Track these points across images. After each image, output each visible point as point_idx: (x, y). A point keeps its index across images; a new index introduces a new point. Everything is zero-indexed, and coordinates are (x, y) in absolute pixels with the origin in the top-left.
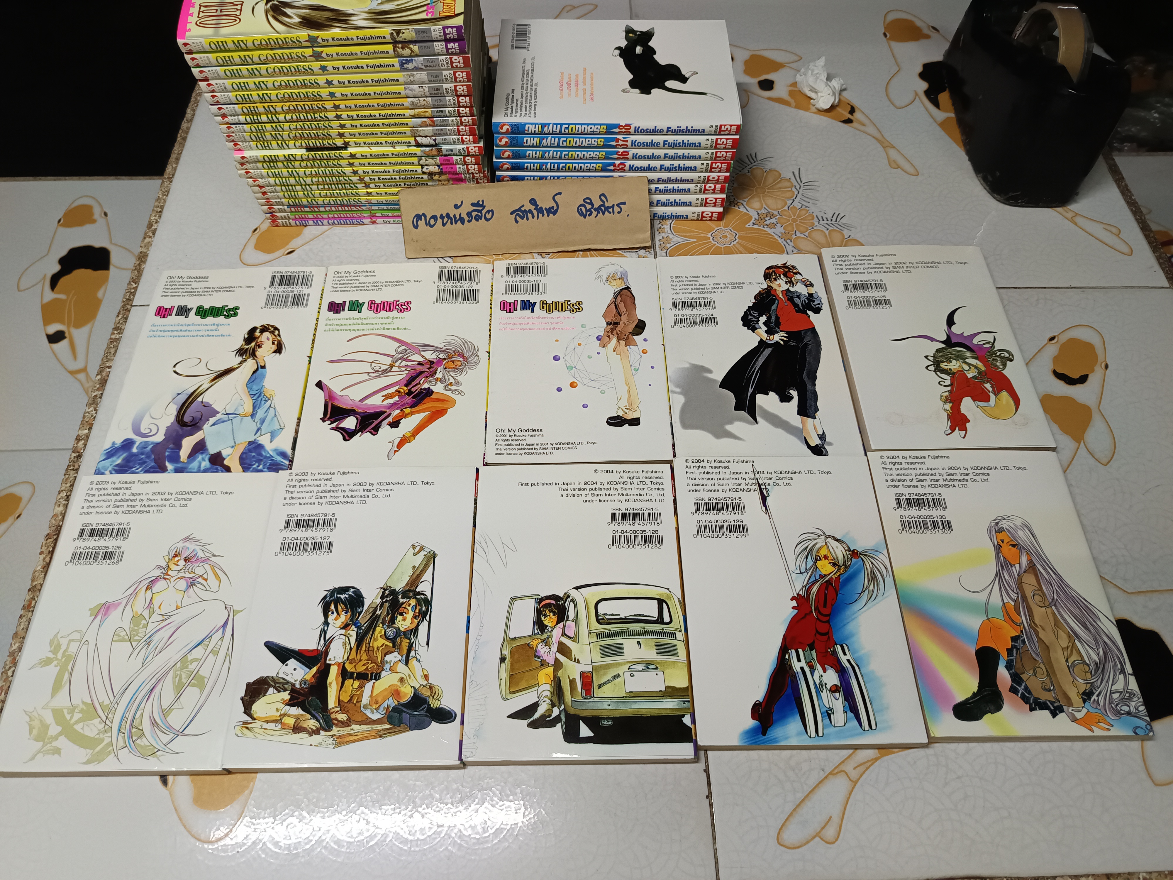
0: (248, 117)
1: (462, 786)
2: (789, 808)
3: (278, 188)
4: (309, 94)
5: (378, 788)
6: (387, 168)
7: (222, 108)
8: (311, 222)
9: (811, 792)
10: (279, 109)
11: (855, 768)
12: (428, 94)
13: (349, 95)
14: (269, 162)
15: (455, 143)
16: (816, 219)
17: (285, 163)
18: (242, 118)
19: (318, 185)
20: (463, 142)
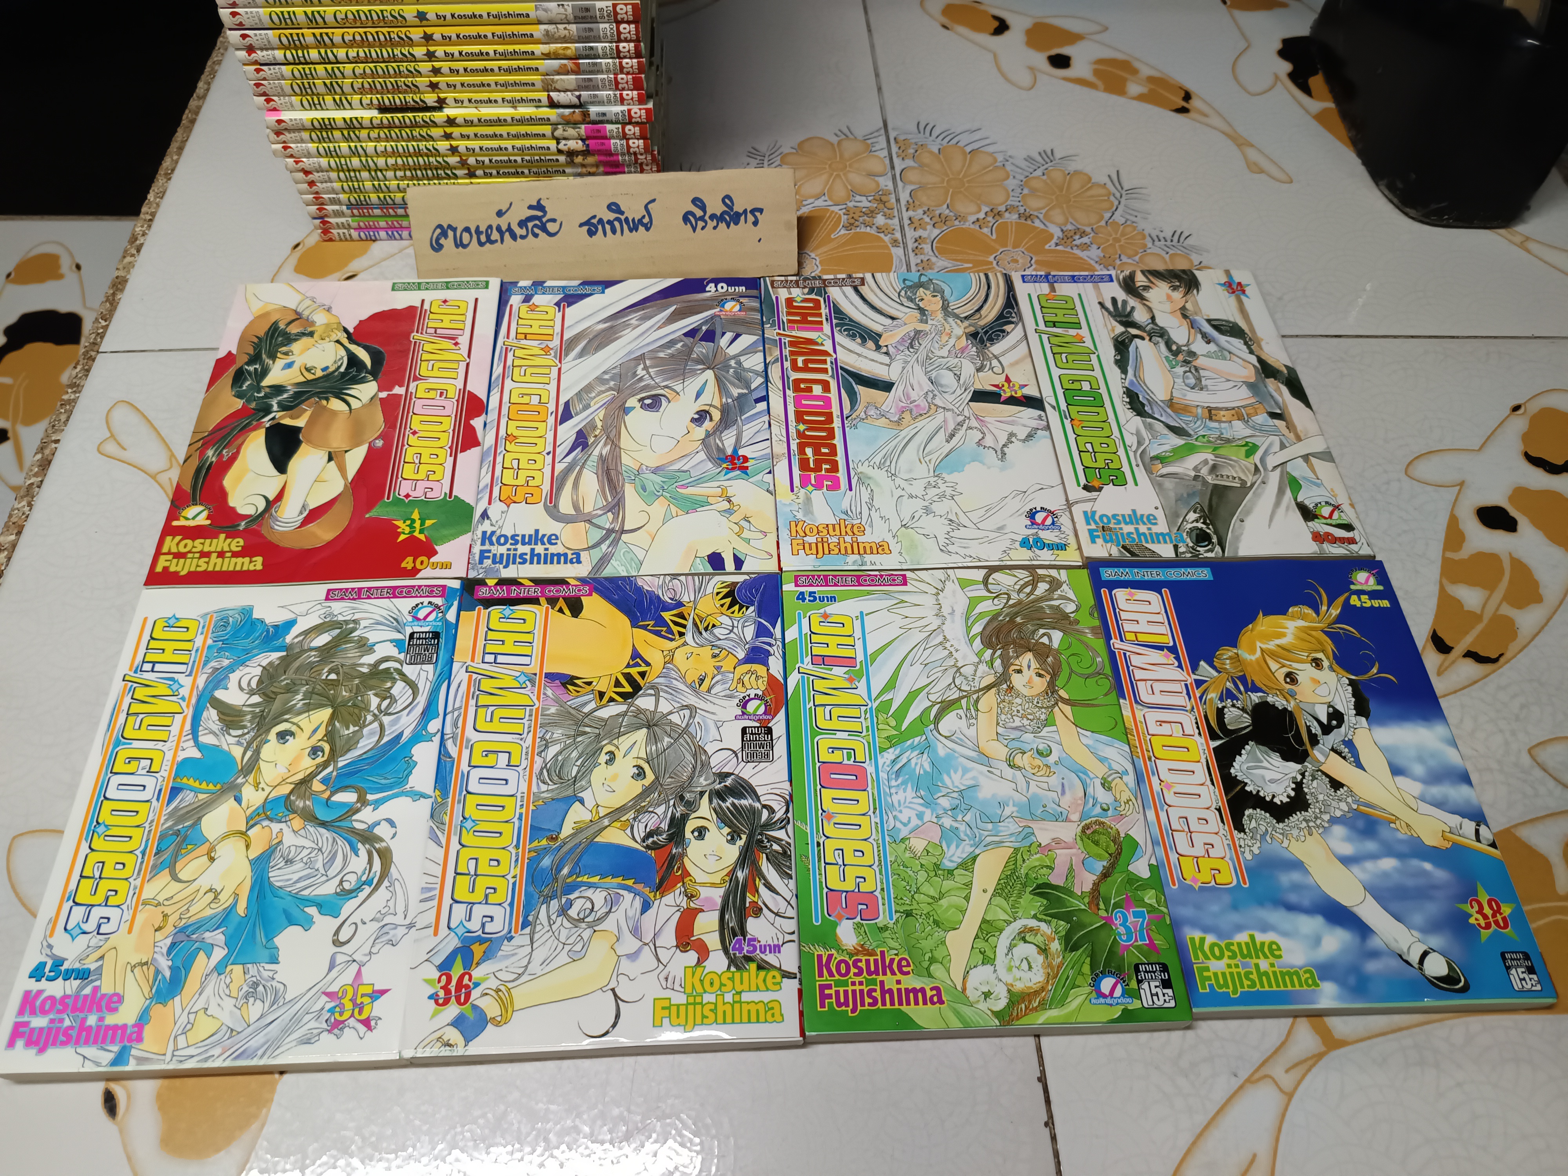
0: (288, 53)
1: (629, 1111)
3: (334, 175)
4: (385, 14)
5: (484, 1116)
6: (504, 143)
7: (248, 36)
8: (383, 234)
9: (1218, 1113)
10: (337, 39)
11: (1287, 1071)
12: (570, 18)
13: (449, 17)
14: (321, 129)
15: (609, 102)
16: (1149, 239)
17: (345, 133)
18: (279, 54)
19: (395, 170)
20: (622, 101)
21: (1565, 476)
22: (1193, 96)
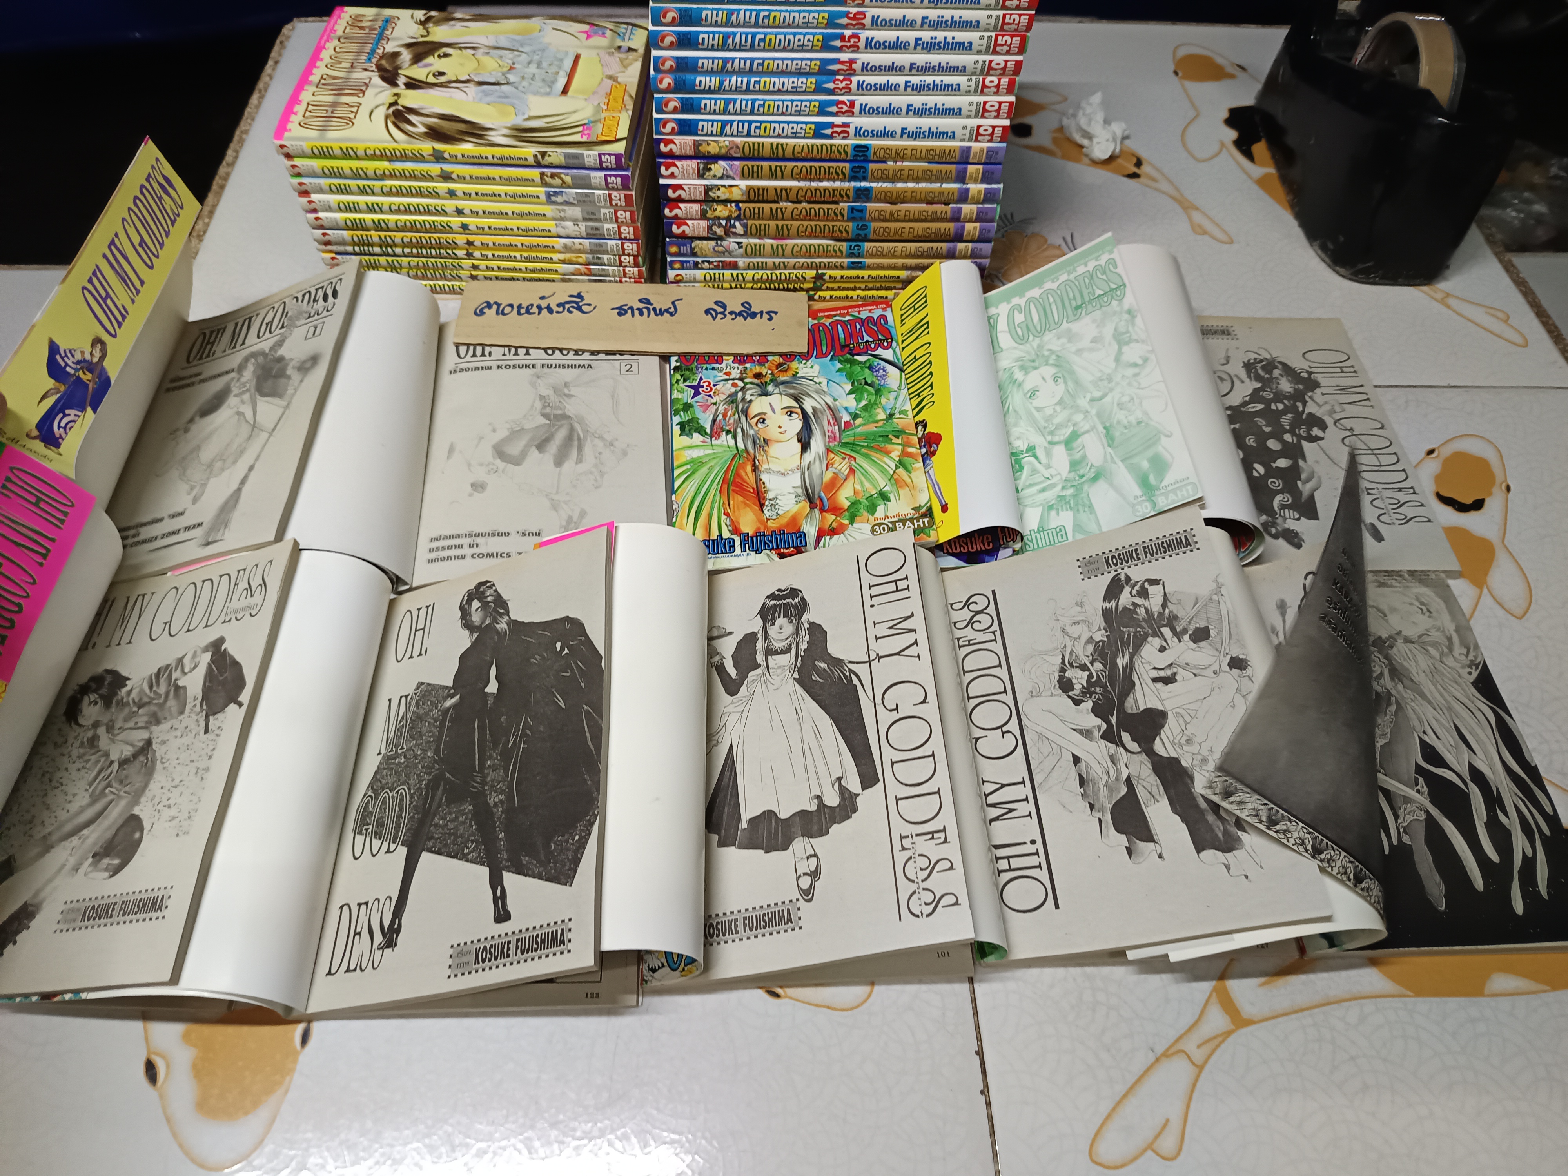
9: (1136, 1083)
21: (1473, 515)
22: (1144, 162)
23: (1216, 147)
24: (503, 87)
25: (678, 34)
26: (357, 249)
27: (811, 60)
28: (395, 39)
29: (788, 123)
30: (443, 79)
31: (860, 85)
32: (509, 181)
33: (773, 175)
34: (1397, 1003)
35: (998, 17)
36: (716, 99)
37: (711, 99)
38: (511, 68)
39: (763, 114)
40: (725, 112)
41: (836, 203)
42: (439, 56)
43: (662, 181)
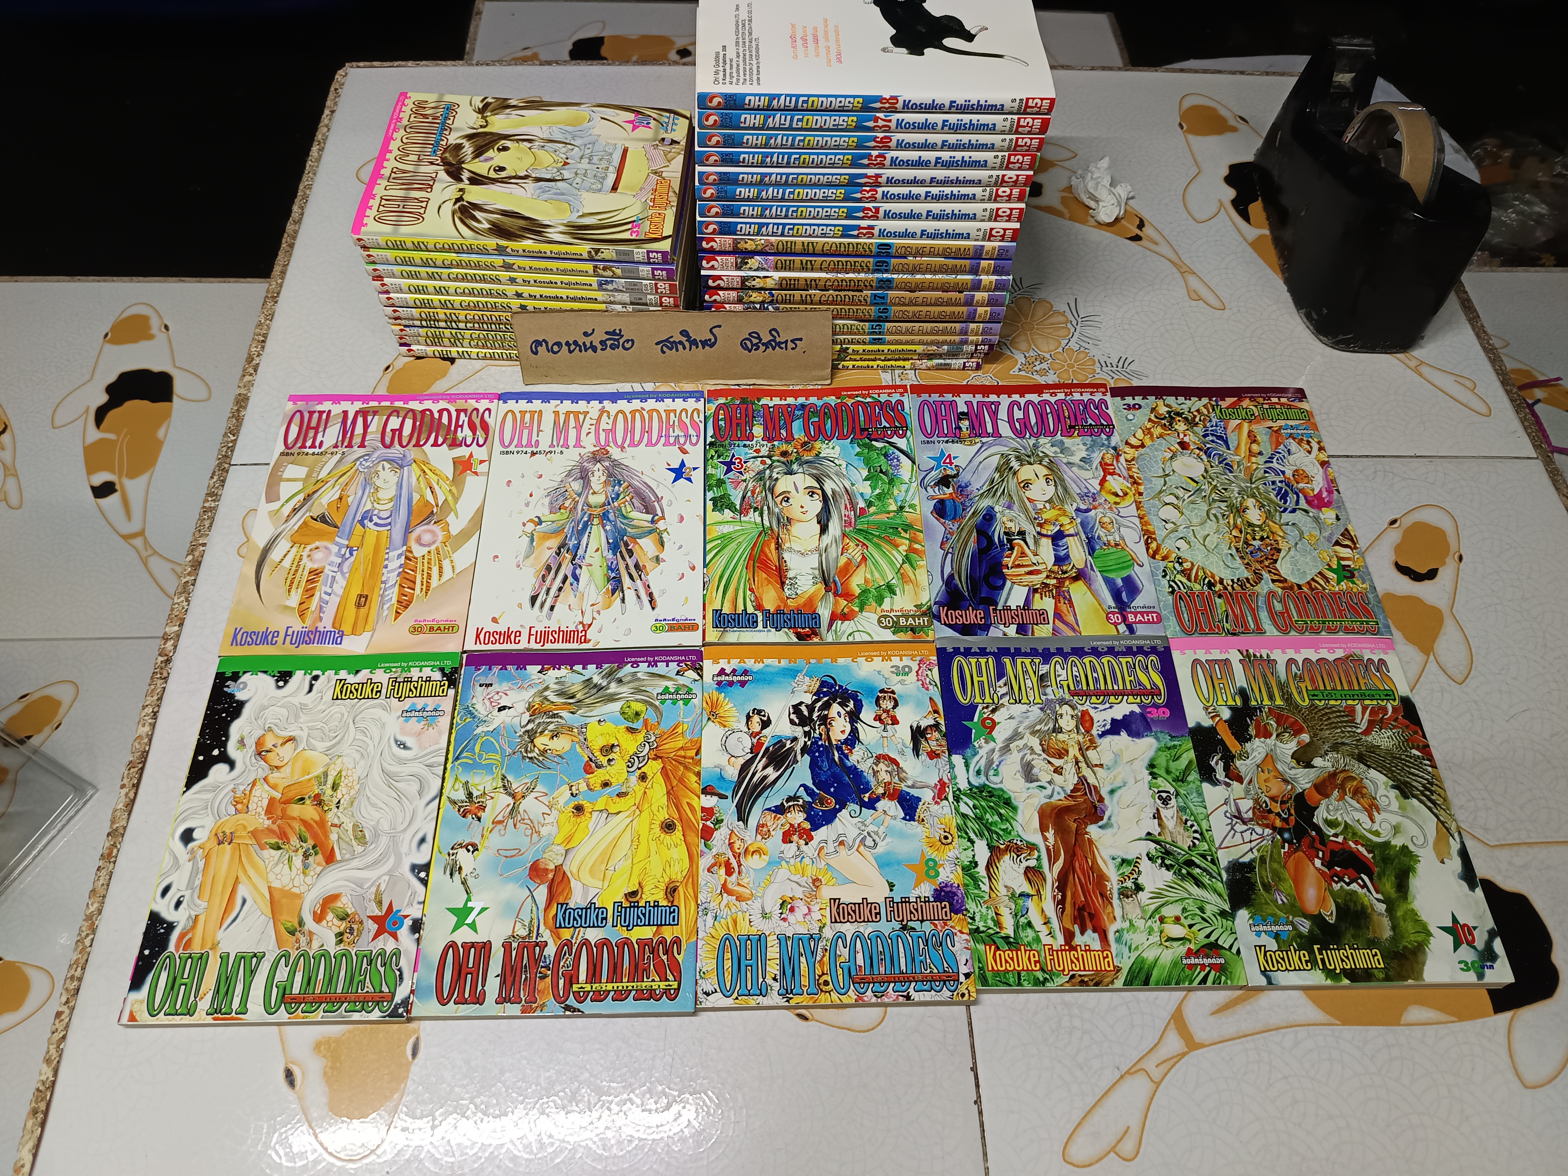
2: (1077, 1116)
9: (1103, 1096)
11: (1157, 1066)
16: (1098, 364)
21: (1427, 583)
22: (1146, 223)
23: (1214, 208)
24: (559, 184)
25: (721, 153)
26: (424, 323)
27: (841, 175)
28: (457, 130)
29: (819, 225)
30: (503, 174)
31: (884, 195)
32: (565, 272)
33: (804, 269)
34: (1326, 1030)
35: (1011, 140)
36: (754, 206)
37: (749, 206)
38: (566, 164)
39: (796, 218)
40: (762, 216)
41: (861, 291)
42: (499, 150)
43: (703, 273)
